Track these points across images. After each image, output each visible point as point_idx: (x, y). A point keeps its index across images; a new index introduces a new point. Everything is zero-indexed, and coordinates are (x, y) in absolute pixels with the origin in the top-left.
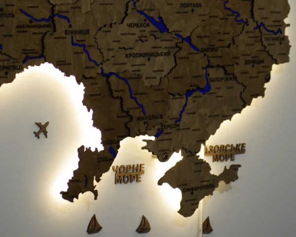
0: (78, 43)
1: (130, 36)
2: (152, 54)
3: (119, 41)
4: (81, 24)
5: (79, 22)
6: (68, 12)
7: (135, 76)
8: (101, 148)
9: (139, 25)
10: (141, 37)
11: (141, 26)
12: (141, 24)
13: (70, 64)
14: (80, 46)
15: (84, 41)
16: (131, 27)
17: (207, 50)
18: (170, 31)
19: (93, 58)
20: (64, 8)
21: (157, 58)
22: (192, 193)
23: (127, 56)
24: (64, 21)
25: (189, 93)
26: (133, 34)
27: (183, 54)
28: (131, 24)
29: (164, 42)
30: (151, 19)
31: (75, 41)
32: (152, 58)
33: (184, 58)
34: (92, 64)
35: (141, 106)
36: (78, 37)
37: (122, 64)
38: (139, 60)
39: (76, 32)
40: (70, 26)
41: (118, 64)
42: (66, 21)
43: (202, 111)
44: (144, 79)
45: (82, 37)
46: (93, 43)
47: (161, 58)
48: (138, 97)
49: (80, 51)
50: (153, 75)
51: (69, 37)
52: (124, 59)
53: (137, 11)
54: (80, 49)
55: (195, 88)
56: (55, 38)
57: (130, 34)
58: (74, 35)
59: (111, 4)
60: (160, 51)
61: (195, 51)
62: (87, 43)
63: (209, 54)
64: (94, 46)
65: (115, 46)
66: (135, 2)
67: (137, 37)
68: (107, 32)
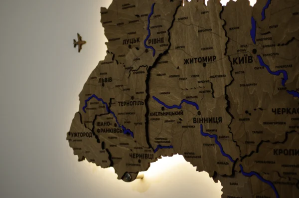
0: (209, 132)
1: (277, 126)
3: (261, 132)
4: (211, 111)
5: (209, 108)
6: (196, 97)
9: (291, 111)
10: (294, 127)
11: (294, 111)
12: (294, 109)
13: (200, 157)
14: (211, 137)
15: (216, 130)
16: (278, 113)
19: (227, 151)
20: (191, 93)
23: (275, 152)
24: (192, 108)
26: (281, 123)
28: (278, 109)
31: (204, 131)
34: (226, 159)
36: (208, 126)
37: (269, 162)
39: (205, 120)
40: (199, 113)
41: (262, 162)
42: (194, 107)
45: (213, 126)
46: (226, 133)
49: (211, 143)
51: (198, 125)
52: (271, 156)
53: (288, 91)
54: (210, 140)
56: (183, 127)
57: (277, 123)
58: (203, 124)
59: (255, 84)
62: (219, 134)
64: (228, 137)
65: (256, 138)
66: (284, 80)
67: (286, 128)
68: (245, 119)
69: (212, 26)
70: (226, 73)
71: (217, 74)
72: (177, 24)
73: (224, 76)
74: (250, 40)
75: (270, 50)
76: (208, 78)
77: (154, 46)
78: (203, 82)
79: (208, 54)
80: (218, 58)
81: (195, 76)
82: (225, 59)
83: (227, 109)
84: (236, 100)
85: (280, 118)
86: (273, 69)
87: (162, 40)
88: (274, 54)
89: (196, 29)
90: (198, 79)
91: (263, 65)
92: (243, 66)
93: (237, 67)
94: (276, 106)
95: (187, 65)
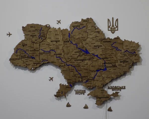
1: (75, 55)
2: (84, 60)
5: (58, 52)
6: (55, 49)
7: (78, 66)
8: (67, 84)
11: (79, 52)
13: (56, 62)
17: (104, 58)
18: (90, 53)
19: (63, 60)
20: (53, 48)
21: (85, 61)
22: (100, 99)
23: (75, 60)
25: (97, 71)
27: (95, 60)
29: (88, 57)
30: (83, 50)
31: (57, 57)
32: (84, 61)
33: (95, 61)
34: (63, 62)
35: (80, 74)
38: (79, 61)
39: (57, 54)
40: (56, 53)
41: (72, 62)
42: (54, 51)
43: (103, 76)
44: (81, 66)
45: (60, 56)
46: (63, 57)
47: (87, 61)
48: (79, 71)
50: (84, 65)
51: (55, 56)
52: (74, 61)
53: (78, 48)
54: (59, 59)
55: (100, 69)
56: (51, 56)
59: (70, 47)
60: (86, 59)
61: (99, 59)
63: (105, 60)
65: (71, 58)
66: (77, 46)
67: (78, 55)
68: (68, 54)
69: (59, 34)
70: (62, 44)
71: (60, 44)
72: (49, 33)
73: (62, 45)
74: (68, 38)
75: (73, 40)
76: (58, 45)
77: (42, 37)
78: (56, 46)
79: (58, 40)
80: (60, 41)
81: (54, 45)
82: (62, 41)
83: (63, 52)
84: (65, 50)
85: (76, 53)
86: (74, 44)
87: (44, 36)
88: (74, 41)
89: (54, 34)
90: (55, 45)
91: (72, 43)
92: (67, 43)
93: (65, 43)
94: (75, 51)
95: (52, 42)
